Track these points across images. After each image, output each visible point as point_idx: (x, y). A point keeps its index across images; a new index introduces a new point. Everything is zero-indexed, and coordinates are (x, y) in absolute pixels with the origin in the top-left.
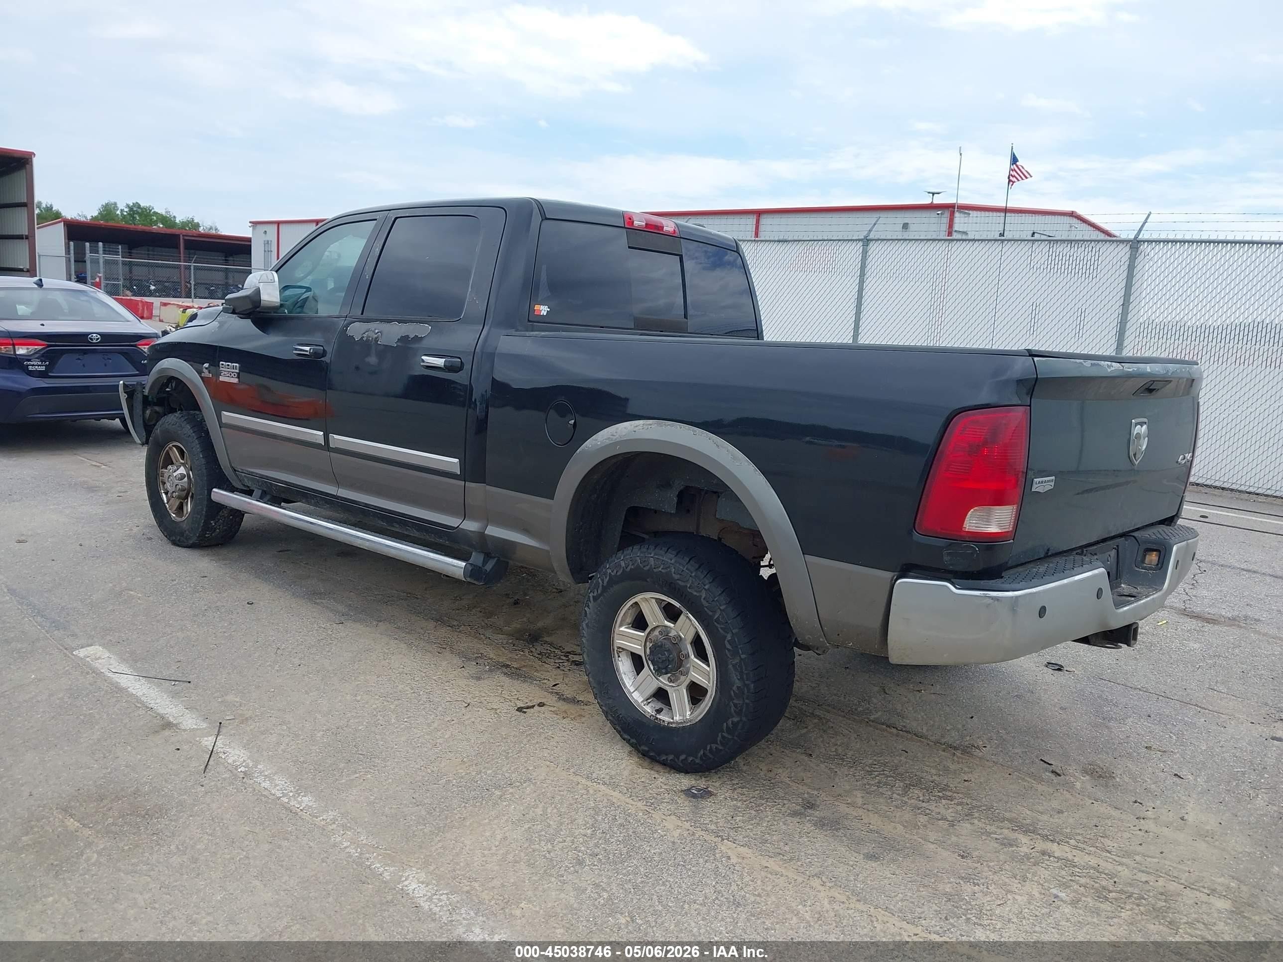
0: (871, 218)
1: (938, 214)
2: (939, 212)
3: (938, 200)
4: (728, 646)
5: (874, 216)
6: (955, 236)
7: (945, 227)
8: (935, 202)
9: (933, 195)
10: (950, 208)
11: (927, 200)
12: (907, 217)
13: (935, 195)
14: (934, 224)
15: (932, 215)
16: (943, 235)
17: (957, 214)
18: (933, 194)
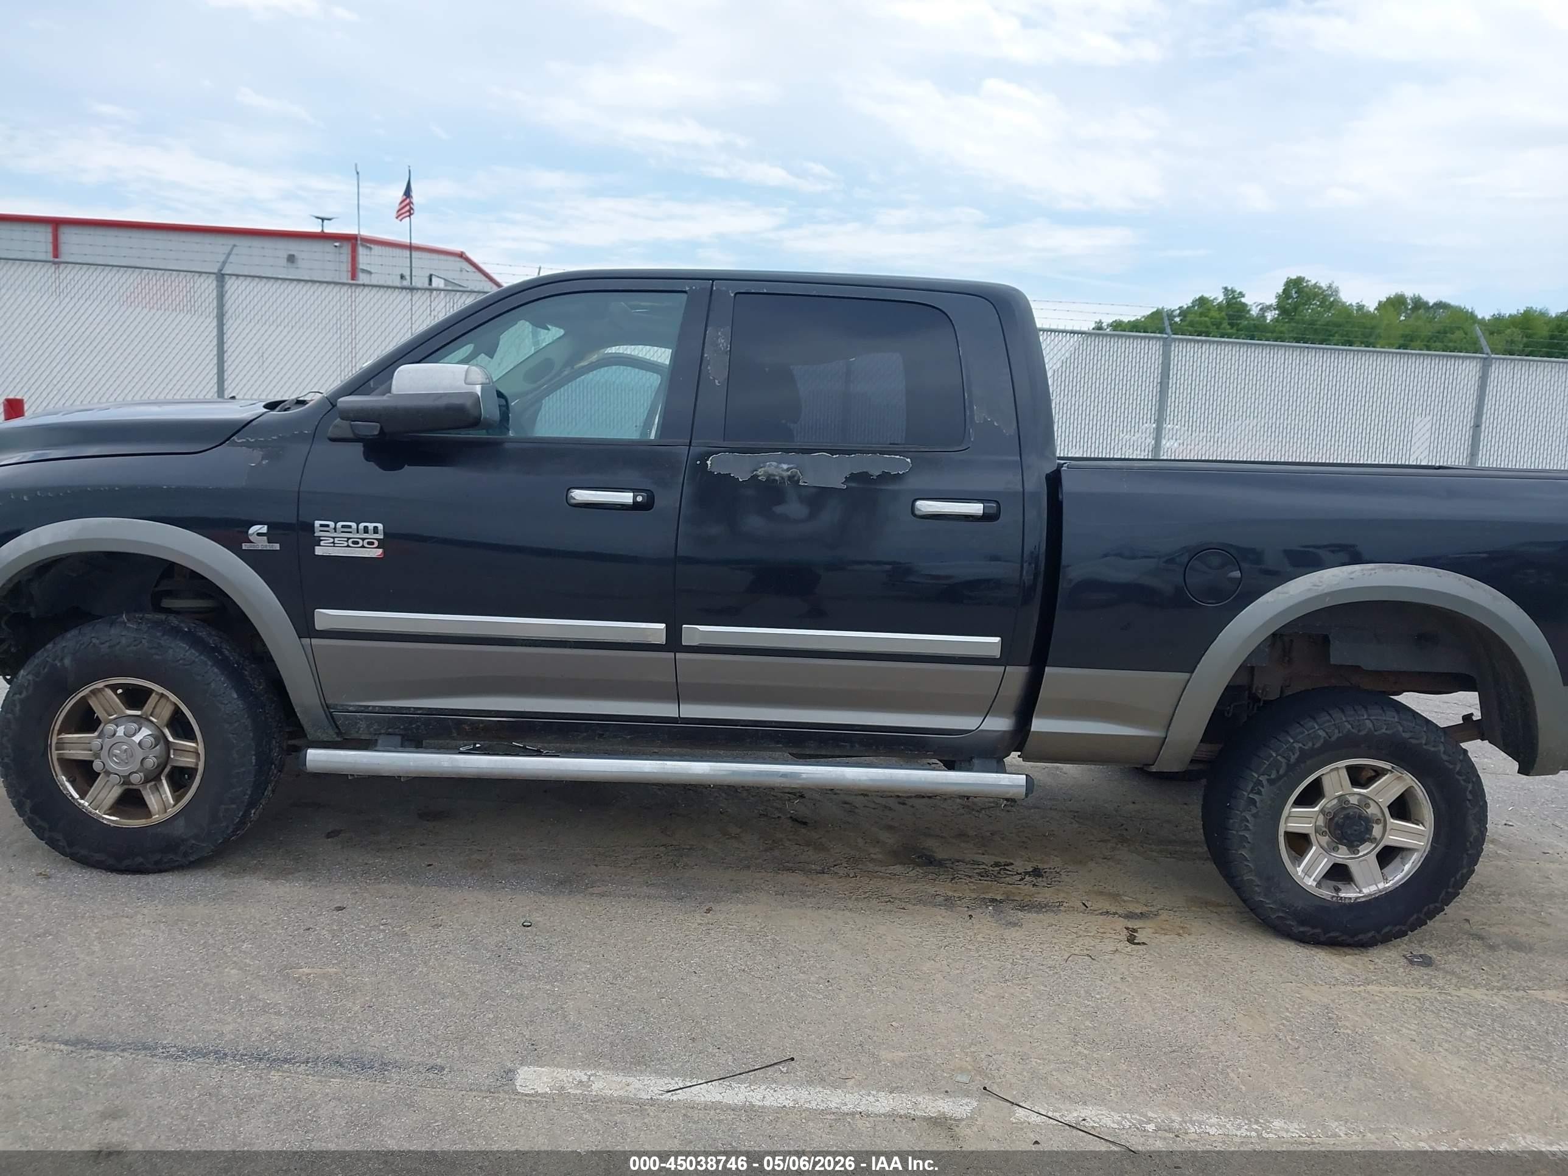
0: (222, 244)
1: (336, 246)
2: (337, 244)
3: (330, 228)
4: (1470, 797)
5: (231, 241)
6: (362, 278)
7: (346, 267)
8: (327, 230)
9: (323, 221)
10: (352, 240)
11: (315, 228)
12: (293, 247)
13: (325, 221)
14: (333, 261)
15: (328, 247)
16: (345, 278)
17: (361, 250)
18: (323, 219)
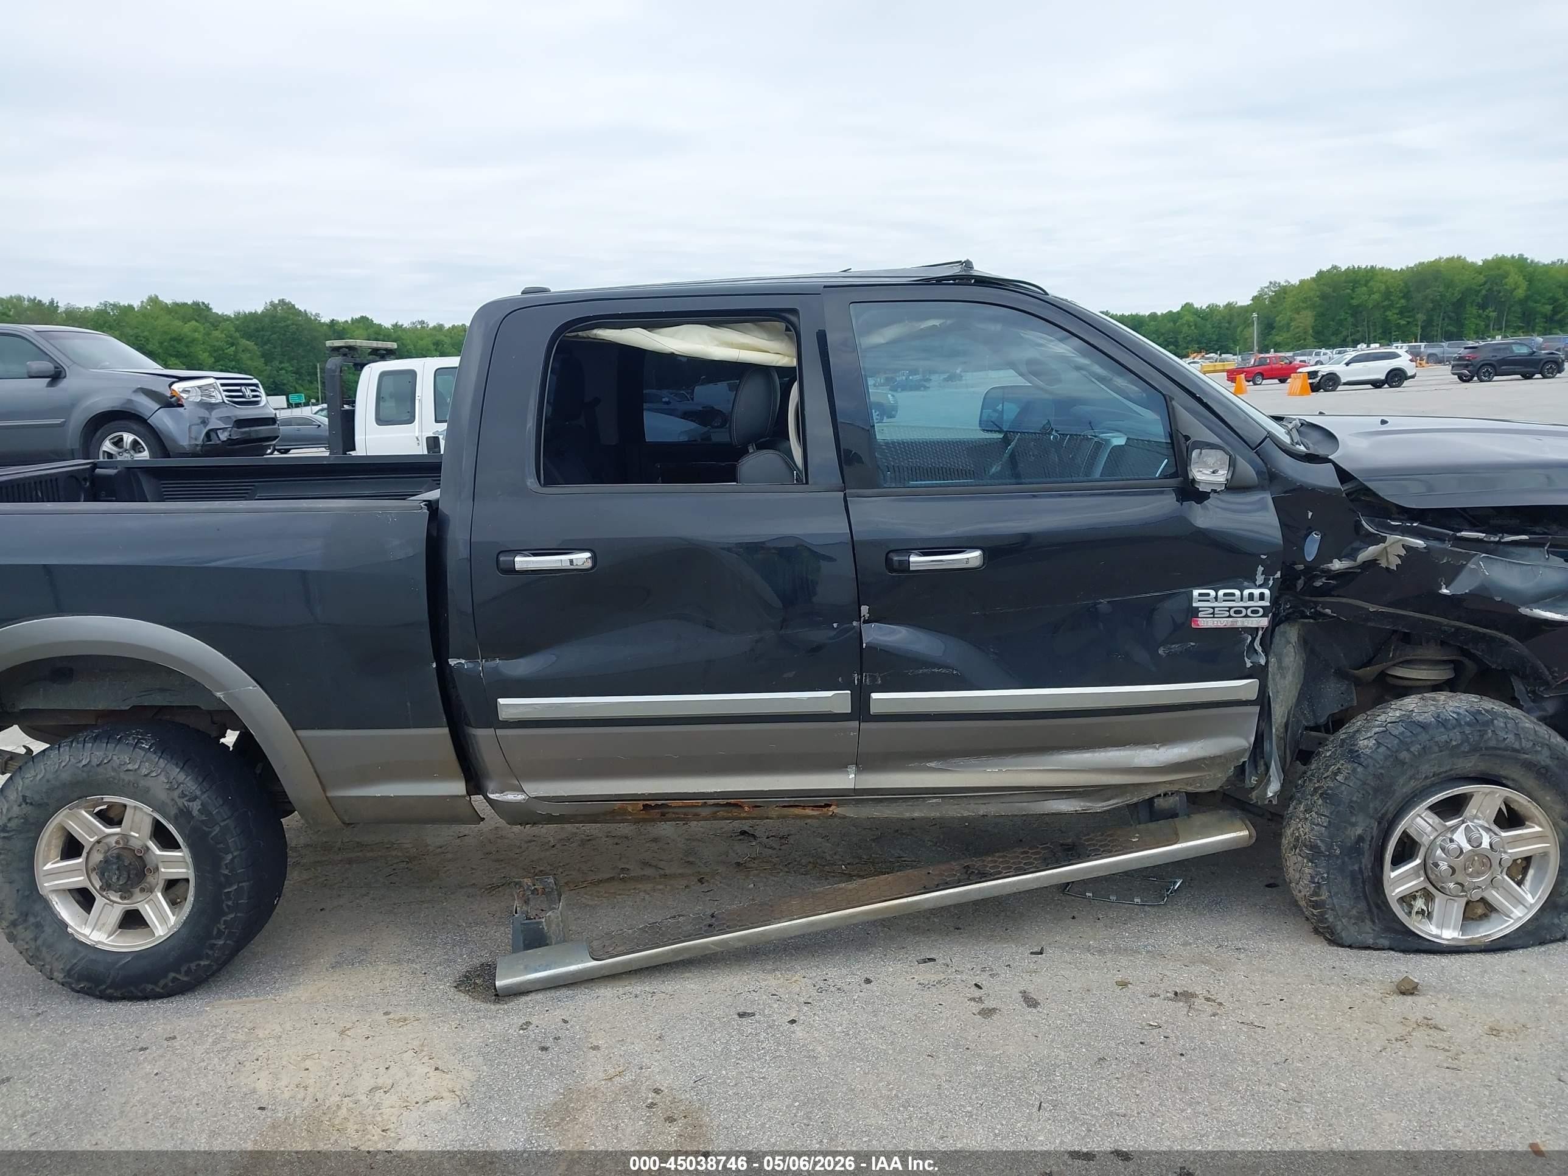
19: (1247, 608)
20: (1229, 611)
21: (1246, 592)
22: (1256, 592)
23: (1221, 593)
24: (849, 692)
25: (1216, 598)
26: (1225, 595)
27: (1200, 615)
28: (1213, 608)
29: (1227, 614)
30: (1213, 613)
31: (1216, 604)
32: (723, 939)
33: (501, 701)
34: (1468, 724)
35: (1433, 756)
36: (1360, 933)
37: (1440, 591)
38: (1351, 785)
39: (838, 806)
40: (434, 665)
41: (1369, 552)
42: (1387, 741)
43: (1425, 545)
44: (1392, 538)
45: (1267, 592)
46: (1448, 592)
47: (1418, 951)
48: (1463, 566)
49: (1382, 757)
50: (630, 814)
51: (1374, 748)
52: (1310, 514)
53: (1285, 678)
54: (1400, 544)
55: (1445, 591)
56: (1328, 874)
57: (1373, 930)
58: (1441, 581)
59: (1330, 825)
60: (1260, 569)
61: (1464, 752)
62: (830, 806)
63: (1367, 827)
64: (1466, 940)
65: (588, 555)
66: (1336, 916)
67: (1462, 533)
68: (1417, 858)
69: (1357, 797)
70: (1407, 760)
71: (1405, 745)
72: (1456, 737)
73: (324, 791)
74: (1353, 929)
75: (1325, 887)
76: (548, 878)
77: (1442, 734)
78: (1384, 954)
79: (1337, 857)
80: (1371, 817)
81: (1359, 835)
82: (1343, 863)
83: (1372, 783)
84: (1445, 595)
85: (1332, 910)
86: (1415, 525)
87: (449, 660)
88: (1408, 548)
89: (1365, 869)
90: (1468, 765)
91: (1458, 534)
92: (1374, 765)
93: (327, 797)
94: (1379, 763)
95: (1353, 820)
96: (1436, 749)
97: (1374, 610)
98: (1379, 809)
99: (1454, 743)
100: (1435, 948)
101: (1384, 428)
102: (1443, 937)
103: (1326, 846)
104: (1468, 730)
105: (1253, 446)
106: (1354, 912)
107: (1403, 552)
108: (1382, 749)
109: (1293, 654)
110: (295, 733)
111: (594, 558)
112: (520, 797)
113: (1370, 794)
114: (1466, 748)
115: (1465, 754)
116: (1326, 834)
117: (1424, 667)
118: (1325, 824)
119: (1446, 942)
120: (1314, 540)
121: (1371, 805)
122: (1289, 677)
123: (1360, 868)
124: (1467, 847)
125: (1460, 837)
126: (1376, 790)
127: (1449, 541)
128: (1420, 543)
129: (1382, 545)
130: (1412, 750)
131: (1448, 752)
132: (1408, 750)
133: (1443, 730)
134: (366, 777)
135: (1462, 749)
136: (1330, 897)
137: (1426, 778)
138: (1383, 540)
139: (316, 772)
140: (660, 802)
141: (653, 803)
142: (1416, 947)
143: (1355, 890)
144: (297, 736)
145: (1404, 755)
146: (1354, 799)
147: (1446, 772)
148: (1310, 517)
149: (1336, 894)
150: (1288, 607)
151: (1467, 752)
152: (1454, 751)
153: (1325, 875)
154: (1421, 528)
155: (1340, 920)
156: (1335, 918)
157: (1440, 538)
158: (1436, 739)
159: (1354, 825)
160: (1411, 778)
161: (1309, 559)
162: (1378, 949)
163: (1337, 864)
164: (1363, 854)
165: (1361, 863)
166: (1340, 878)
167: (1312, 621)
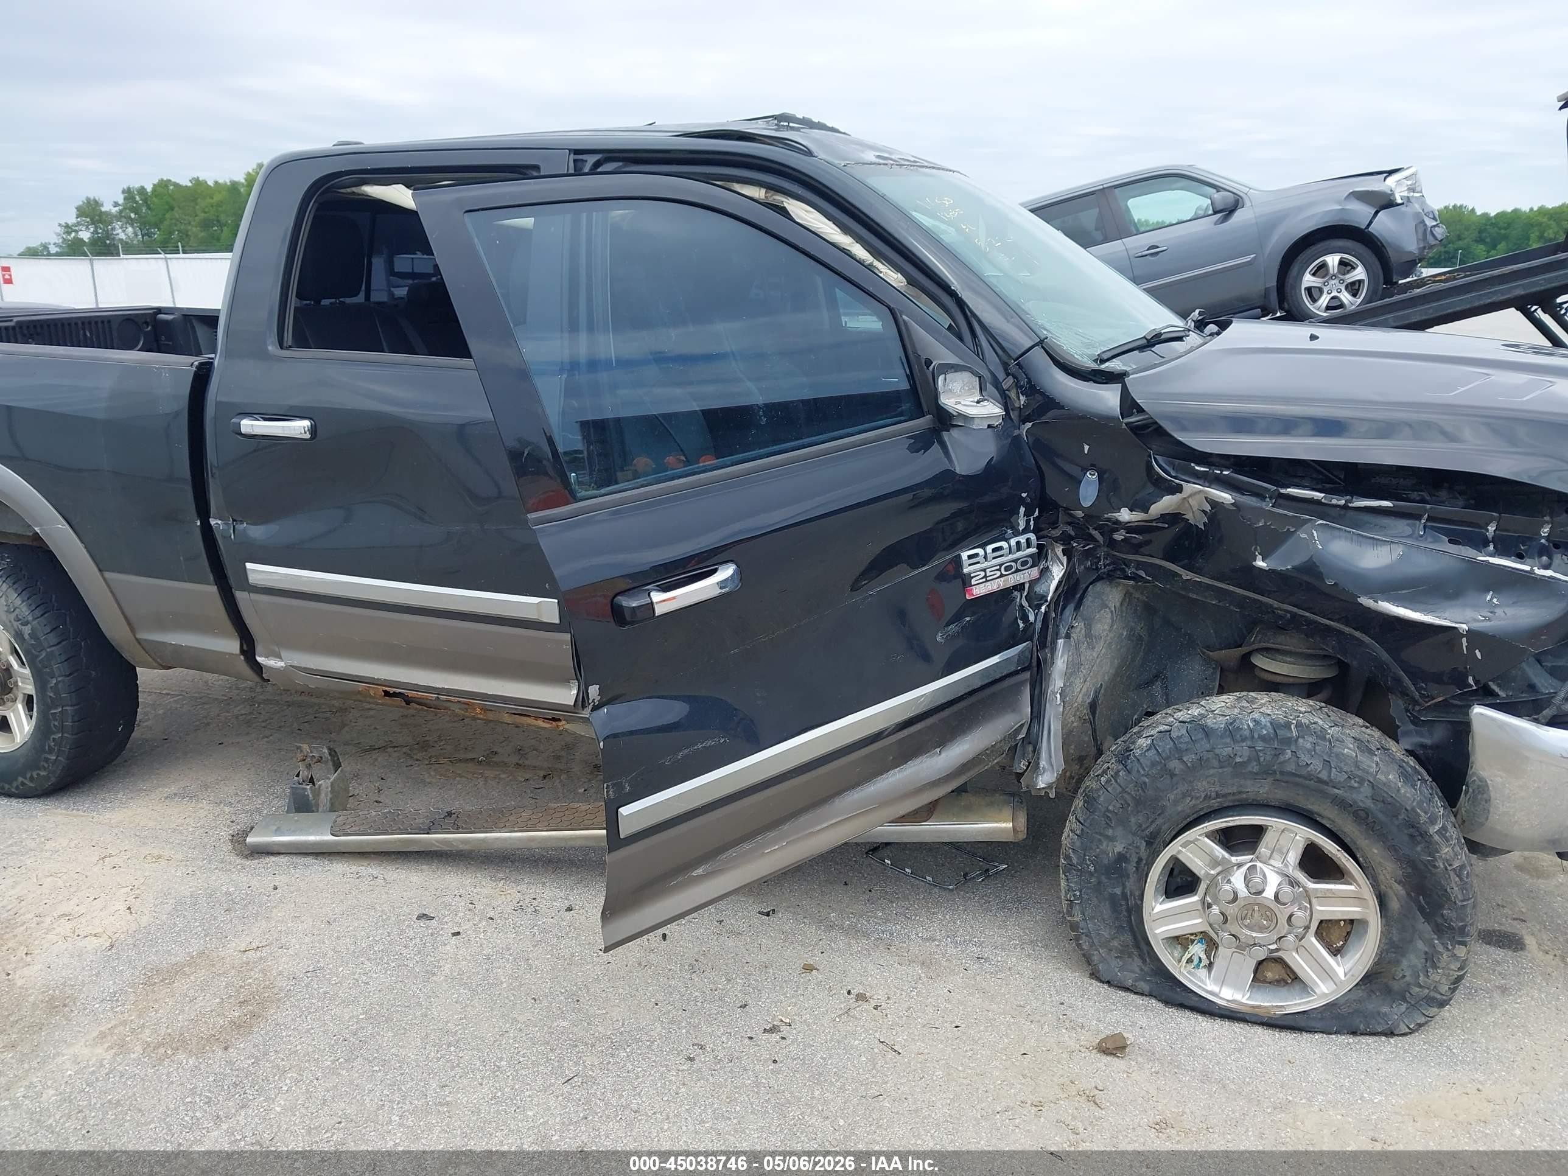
19: (1015, 561)
20: (999, 570)
21: (1013, 542)
22: (1022, 539)
23: (989, 548)
24: (556, 601)
25: (986, 558)
26: (994, 550)
27: (973, 582)
28: (984, 570)
29: (998, 573)
30: (985, 577)
31: (986, 564)
32: (445, 838)
33: (249, 565)
34: (1263, 738)
35: (1212, 771)
36: (1122, 969)
37: (1254, 563)
38: (1109, 789)
39: (568, 722)
40: (199, 524)
41: (1165, 504)
42: (1160, 744)
43: (1233, 501)
44: (1190, 488)
45: (1032, 536)
46: (1265, 565)
47: (1182, 1006)
48: (1290, 534)
49: (1149, 763)
50: (371, 697)
51: (1145, 749)
52: (1086, 448)
53: (1093, 648)
54: (1202, 496)
55: (1260, 563)
56: (1081, 892)
57: (1142, 970)
58: (1256, 549)
59: (1082, 834)
60: (1022, 510)
61: (1251, 772)
62: (560, 720)
63: (1130, 845)
64: (1253, 1007)
65: (306, 423)
66: (1092, 945)
67: (1289, 490)
68: (1196, 894)
69: (1114, 806)
70: (1177, 771)
71: (1178, 752)
72: (1243, 752)
73: (133, 630)
74: (1115, 964)
75: (1077, 907)
76: (323, 748)
77: (1227, 745)
78: (1139, 1000)
79: (1091, 874)
80: (1134, 834)
81: (1119, 853)
82: (1099, 883)
83: (1133, 793)
84: (1260, 569)
85: (1086, 936)
86: (1225, 473)
87: (210, 519)
88: (1215, 504)
89: (1131, 895)
90: (1262, 789)
91: (1283, 491)
92: (1138, 771)
93: (137, 639)
94: (1144, 770)
95: (1110, 832)
96: (1215, 763)
97: (1189, 578)
98: (1144, 826)
99: (1238, 760)
100: (1204, 1006)
101: (1314, 345)
102: (1221, 996)
103: (1078, 859)
104: (1260, 746)
105: (1015, 356)
106: (1115, 943)
107: (1208, 508)
108: (1153, 752)
109: (1109, 621)
110: (103, 576)
111: (313, 430)
112: (281, 664)
113: (1129, 805)
114: (1254, 767)
115: (1255, 776)
116: (1078, 844)
117: (1289, 659)
118: (1078, 832)
119: (1224, 1003)
120: (1089, 482)
121: (1133, 820)
122: (1100, 647)
123: (1124, 894)
124: (1243, 891)
125: (1238, 880)
126: (1138, 802)
127: (1271, 498)
128: (1225, 497)
129: (1178, 496)
130: (1185, 759)
131: (1230, 769)
132: (1180, 759)
133: (1228, 740)
134: (162, 623)
135: (1250, 769)
136: (1085, 920)
137: (1207, 797)
138: (1179, 489)
139: (123, 613)
140: (398, 691)
141: (392, 690)
142: (1180, 1000)
143: (1117, 918)
144: (105, 579)
145: (1175, 765)
146: (1111, 808)
147: (1234, 794)
148: (1086, 452)
149: (1093, 918)
150: (1108, 562)
151: (1256, 774)
152: (1238, 769)
153: (1078, 893)
154: (1234, 478)
155: (1097, 950)
156: (1091, 946)
157: (1259, 495)
158: (1217, 751)
159: (1111, 839)
160: (1184, 796)
161: (1086, 504)
162: (1136, 993)
163: (1091, 883)
164: (1128, 877)
165: (1124, 887)
166: (1095, 901)
167: (1132, 582)
